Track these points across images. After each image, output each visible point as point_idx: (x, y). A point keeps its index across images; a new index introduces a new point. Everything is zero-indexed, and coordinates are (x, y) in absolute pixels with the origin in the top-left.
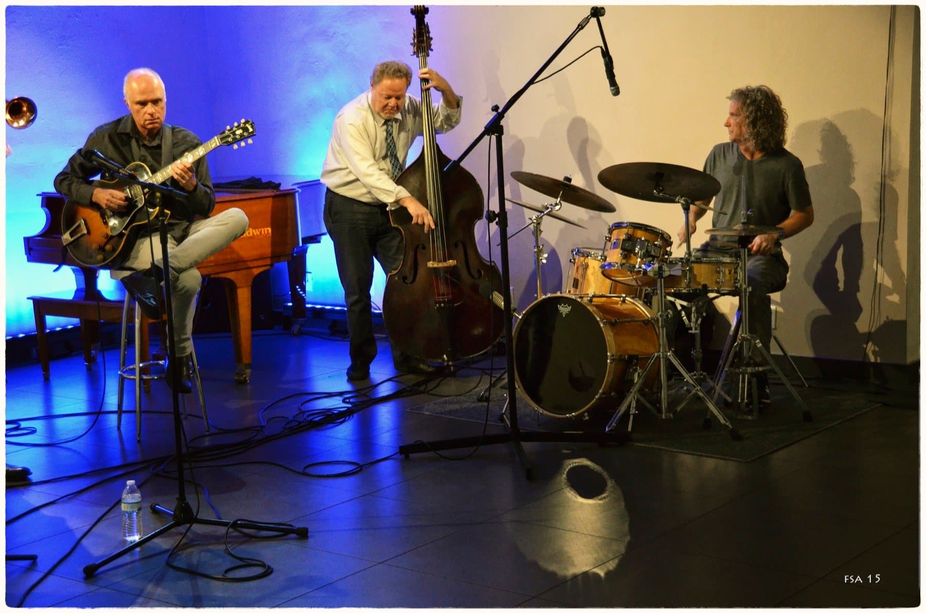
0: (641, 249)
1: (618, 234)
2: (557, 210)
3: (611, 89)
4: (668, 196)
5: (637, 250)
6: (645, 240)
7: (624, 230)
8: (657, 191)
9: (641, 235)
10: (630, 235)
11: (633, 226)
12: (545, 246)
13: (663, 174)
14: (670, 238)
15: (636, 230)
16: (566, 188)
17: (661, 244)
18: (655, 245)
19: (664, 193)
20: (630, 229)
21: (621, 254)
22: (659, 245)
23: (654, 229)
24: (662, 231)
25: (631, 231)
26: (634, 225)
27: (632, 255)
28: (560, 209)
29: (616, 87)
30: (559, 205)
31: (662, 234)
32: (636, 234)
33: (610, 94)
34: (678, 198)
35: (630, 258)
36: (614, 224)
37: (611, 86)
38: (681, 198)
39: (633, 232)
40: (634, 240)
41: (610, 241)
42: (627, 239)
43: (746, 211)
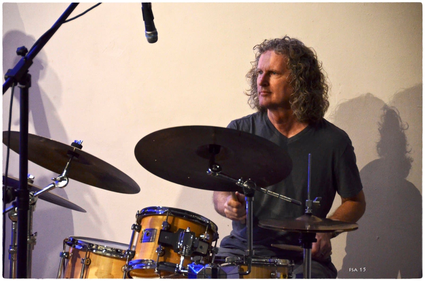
0: (184, 244)
1: (151, 223)
2: (61, 188)
3: (146, 34)
4: (227, 177)
5: (180, 244)
6: (191, 233)
7: (160, 217)
8: (212, 170)
9: (181, 223)
10: (170, 225)
11: (172, 213)
12: (38, 234)
13: (219, 147)
14: (217, 229)
15: (176, 218)
16: (75, 158)
17: (208, 238)
18: (201, 240)
19: (221, 173)
20: (169, 217)
21: (158, 249)
22: (206, 239)
23: (198, 218)
24: (209, 221)
25: (170, 219)
26: (176, 212)
27: (172, 251)
28: (65, 186)
29: (154, 32)
30: (66, 180)
31: (209, 224)
32: (177, 224)
33: (145, 39)
34: (240, 180)
35: (169, 255)
36: (145, 209)
37: (147, 29)
38: (244, 182)
39: (173, 221)
40: (175, 232)
41: (139, 232)
42: (166, 229)
43: (311, 199)
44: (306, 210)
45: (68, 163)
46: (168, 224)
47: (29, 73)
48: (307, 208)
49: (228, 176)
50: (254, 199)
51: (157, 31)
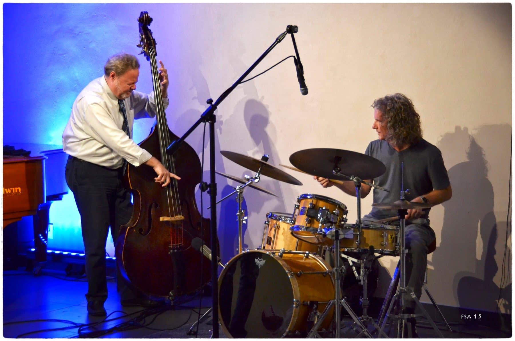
0: (322, 216)
1: (304, 204)
2: (256, 183)
3: (301, 90)
5: (319, 216)
6: (326, 209)
7: (309, 200)
8: (335, 171)
9: (321, 204)
13: (340, 158)
14: (346, 208)
15: (318, 201)
16: (264, 166)
18: (334, 213)
19: (341, 173)
20: (314, 200)
21: (307, 220)
22: (337, 213)
23: (334, 201)
24: (339, 202)
25: (314, 202)
26: (318, 197)
27: (315, 221)
28: (258, 181)
29: (305, 88)
30: (258, 178)
31: (339, 204)
32: (319, 204)
33: (300, 93)
34: (352, 177)
35: (313, 223)
36: (303, 195)
37: (301, 87)
38: (354, 178)
39: (317, 203)
40: (317, 209)
41: (298, 209)
42: (311, 207)
43: (404, 190)
44: (401, 197)
45: (260, 168)
46: (313, 204)
47: (214, 114)
48: (401, 196)
49: (345, 174)
50: (361, 189)
51: (307, 87)
